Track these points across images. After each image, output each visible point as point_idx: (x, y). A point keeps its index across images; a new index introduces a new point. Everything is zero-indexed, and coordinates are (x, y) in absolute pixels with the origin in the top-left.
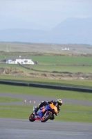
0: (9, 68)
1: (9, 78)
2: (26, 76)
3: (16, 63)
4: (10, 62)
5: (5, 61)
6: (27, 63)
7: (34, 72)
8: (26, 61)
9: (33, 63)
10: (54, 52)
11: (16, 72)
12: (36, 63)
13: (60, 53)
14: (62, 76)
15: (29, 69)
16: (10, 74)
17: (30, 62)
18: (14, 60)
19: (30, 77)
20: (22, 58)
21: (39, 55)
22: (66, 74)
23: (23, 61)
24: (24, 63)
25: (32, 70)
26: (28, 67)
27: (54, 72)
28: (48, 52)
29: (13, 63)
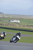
0: (11, 23)
1: (11, 27)
2: (17, 27)
3: (14, 22)
4: (12, 21)
5: (10, 21)
6: (18, 22)
7: (20, 25)
8: (17, 21)
9: (20, 22)
10: (28, 18)
11: (14, 25)
12: (21, 22)
13: (29, 19)
14: (30, 27)
15: (18, 24)
16: (11, 26)
17: (19, 21)
18: (13, 21)
19: (19, 27)
20: (16, 20)
21: (22, 19)
22: (32, 26)
23: (16, 21)
24: (17, 22)
25: (19, 24)
26: (18, 23)
27: (27, 25)
28: (25, 18)
29: (12, 22)
